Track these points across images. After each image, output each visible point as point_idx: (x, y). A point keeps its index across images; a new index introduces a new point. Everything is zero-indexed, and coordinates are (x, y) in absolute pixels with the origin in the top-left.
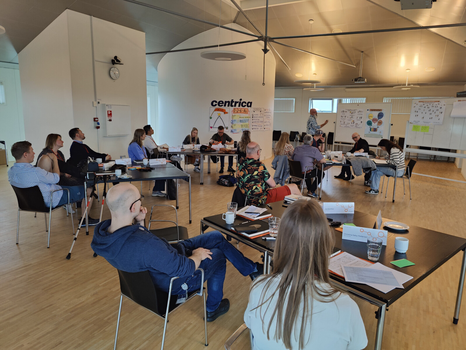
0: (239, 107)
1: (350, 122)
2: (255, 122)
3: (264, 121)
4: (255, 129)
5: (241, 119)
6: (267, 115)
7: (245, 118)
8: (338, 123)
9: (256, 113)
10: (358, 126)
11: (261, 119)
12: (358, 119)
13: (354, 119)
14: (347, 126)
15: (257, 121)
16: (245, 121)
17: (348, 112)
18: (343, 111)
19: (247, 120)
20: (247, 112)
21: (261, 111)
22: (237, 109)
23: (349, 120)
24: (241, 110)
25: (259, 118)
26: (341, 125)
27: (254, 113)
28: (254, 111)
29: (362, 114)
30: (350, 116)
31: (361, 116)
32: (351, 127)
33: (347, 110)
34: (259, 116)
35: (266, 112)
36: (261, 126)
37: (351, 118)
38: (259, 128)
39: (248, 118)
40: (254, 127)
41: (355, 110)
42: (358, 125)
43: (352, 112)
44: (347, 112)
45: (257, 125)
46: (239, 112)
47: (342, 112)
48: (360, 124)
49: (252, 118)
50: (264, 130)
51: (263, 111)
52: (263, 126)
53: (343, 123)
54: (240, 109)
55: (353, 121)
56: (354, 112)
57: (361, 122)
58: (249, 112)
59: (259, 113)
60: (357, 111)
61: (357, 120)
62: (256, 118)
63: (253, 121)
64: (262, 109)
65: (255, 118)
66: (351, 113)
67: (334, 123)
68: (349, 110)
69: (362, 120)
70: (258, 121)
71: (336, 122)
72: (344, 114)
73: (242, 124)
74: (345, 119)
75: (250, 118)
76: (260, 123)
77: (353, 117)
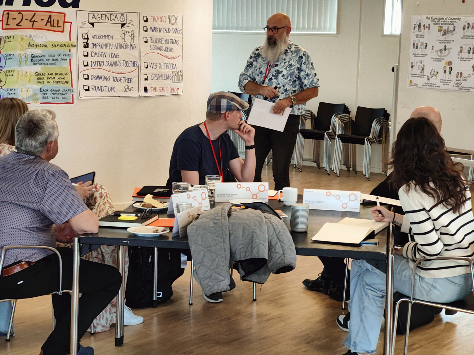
0: (26, 8)
1: (440, 66)
2: (100, 63)
3: (143, 59)
4: (99, 89)
5: (37, 51)
6: (157, 40)
7: (54, 46)
8: (405, 72)
9: (100, 29)
10: (464, 84)
11: (124, 55)
13: (453, 56)
14: (432, 81)
15: (108, 59)
16: (51, 58)
17: (435, 28)
18: (419, 26)
19: (63, 57)
20: (61, 24)
21: (123, 25)
22: (20, 12)
23: (436, 60)
24: (34, 19)
25: (114, 51)
26: (415, 80)
27: (92, 32)
28: (92, 24)
30: (441, 42)
31: (471, 43)
32: (441, 85)
34: (117, 40)
35: (153, 29)
36: (129, 80)
37: (441, 51)
38: (120, 86)
39: (65, 50)
40: (90, 83)
41: (452, 21)
42: (465, 80)
43: (445, 27)
44: (429, 27)
45: (106, 74)
46: (25, 23)
47: (417, 28)
48: (469, 76)
49: (82, 49)
50: (144, 94)
51: (135, 23)
52: (135, 80)
53: (418, 72)
54: (29, 15)
55: (450, 63)
56: (451, 27)
58: (67, 25)
59: (115, 30)
60: (459, 25)
61: (462, 59)
62: (104, 50)
63: (89, 59)
64: (132, 18)
65: (97, 50)
66: (442, 33)
67: (393, 69)
68: (436, 21)
70: (114, 59)
71: (398, 66)
72: (422, 36)
73: (38, 68)
74: (423, 56)
75: (73, 50)
76: (122, 68)
77: (448, 46)
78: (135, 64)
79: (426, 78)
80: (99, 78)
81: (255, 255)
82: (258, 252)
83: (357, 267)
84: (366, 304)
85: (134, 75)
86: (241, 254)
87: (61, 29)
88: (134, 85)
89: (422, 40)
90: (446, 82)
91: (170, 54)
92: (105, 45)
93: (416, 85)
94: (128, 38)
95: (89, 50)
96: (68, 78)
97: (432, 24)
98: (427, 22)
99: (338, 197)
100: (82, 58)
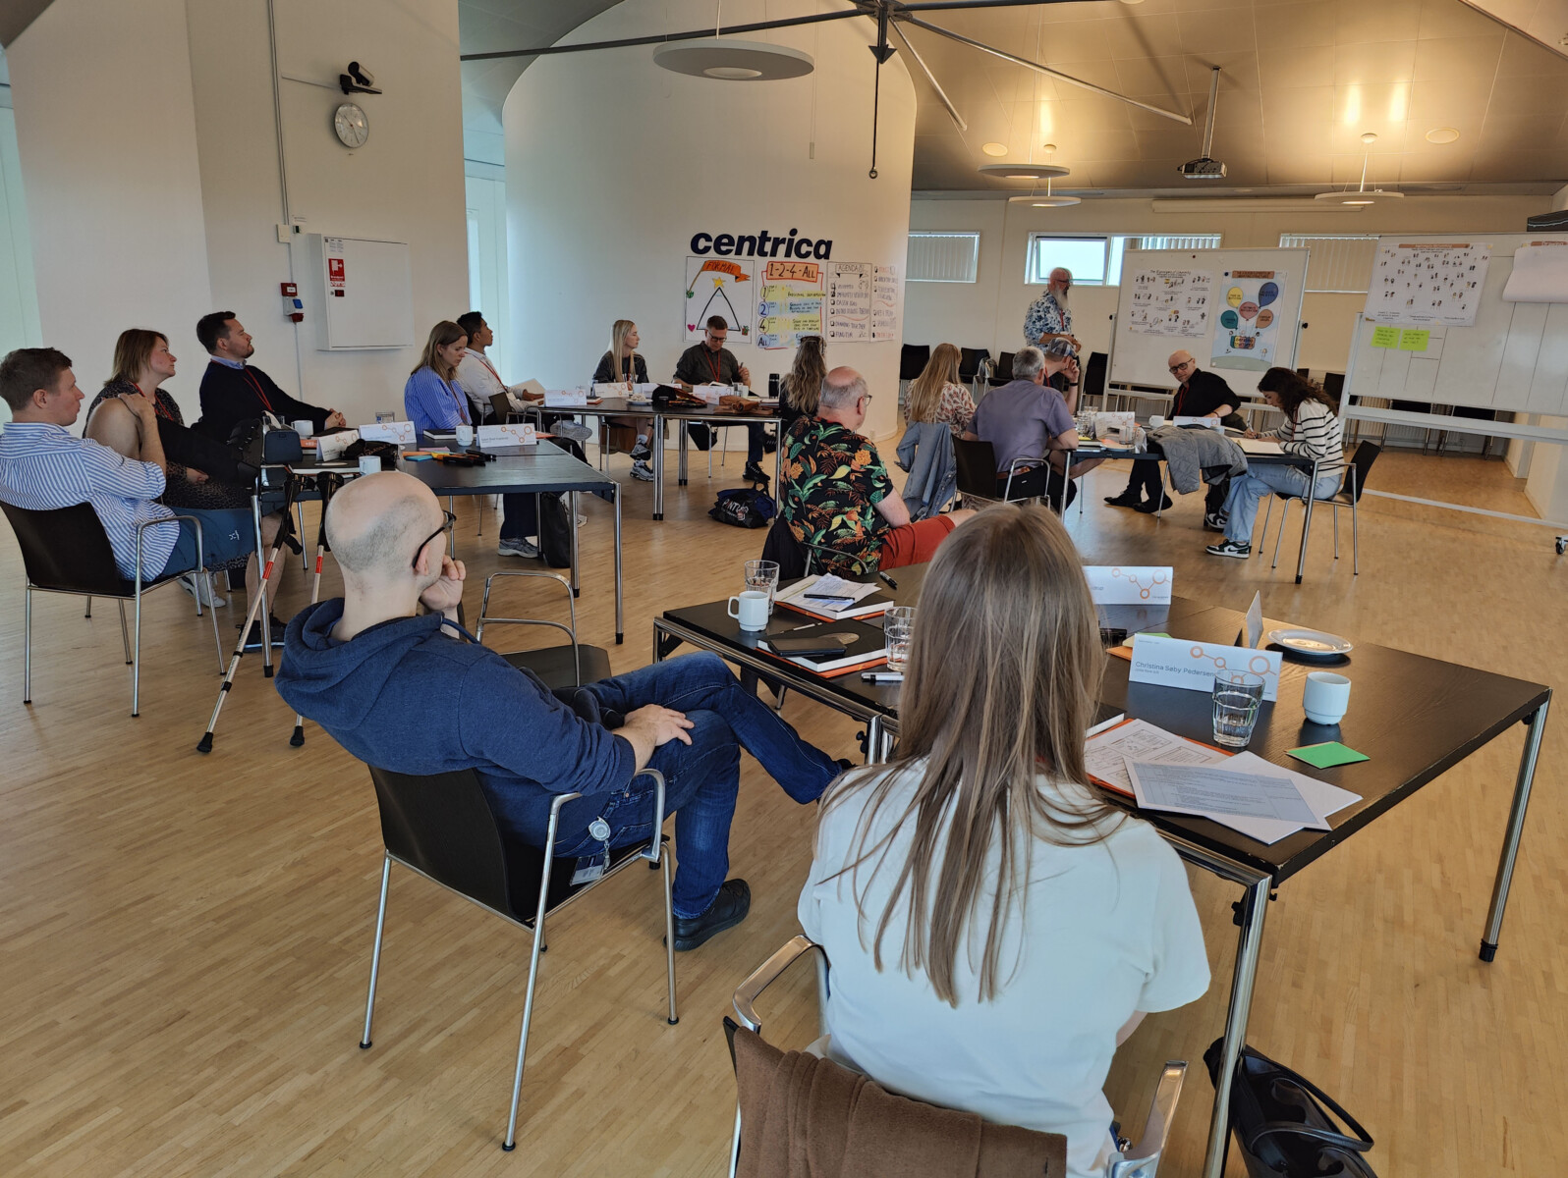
0: (788, 259)
1: (1165, 315)
2: (843, 311)
3: (873, 307)
4: (841, 335)
5: (795, 300)
6: (883, 289)
7: (809, 295)
8: (1124, 320)
9: (845, 279)
10: (1191, 331)
11: (862, 303)
12: (1193, 304)
13: (1180, 304)
14: (1155, 328)
15: (848, 307)
16: (806, 307)
17: (1160, 281)
18: (1143, 278)
19: (815, 305)
20: (815, 275)
21: (861, 275)
22: (782, 263)
23: (1160, 309)
24: (794, 269)
25: (854, 300)
26: (1134, 327)
27: (839, 281)
28: (839, 274)
29: (1204, 289)
30: (1166, 293)
31: (1200, 294)
32: (1166, 331)
33: (1155, 275)
34: (856, 289)
35: (881, 279)
36: (862, 326)
37: (1167, 301)
38: (856, 332)
39: (817, 298)
40: (834, 329)
41: (1181, 274)
42: (1192, 327)
43: (1172, 280)
44: (1154, 280)
45: (846, 320)
46: (787, 274)
47: (1140, 280)
48: (1197, 323)
49: (830, 297)
50: (873, 339)
51: (869, 274)
52: (867, 327)
53: (1140, 320)
54: (789, 266)
55: (1176, 312)
56: (1180, 280)
57: (1203, 316)
58: (820, 276)
59: (854, 279)
60: (1188, 279)
61: (1190, 309)
62: (846, 299)
63: (835, 307)
64: (867, 268)
65: (842, 299)
66: (1169, 285)
67: (1111, 317)
68: (1162, 274)
69: (1205, 308)
70: (853, 307)
71: (1117, 315)
72: (1146, 288)
73: (796, 316)
74: (1146, 305)
75: (824, 298)
76: (859, 316)
77: (1175, 297)
78: (868, 311)
80: (841, 324)
85: (865, 322)
87: (814, 279)
88: (866, 331)
89: (1145, 291)
90: (1171, 329)
91: (890, 302)
92: (847, 295)
93: (1137, 332)
94: (864, 287)
95: (835, 298)
96: (818, 325)
97: (1157, 277)
98: (1151, 276)
100: (830, 306)
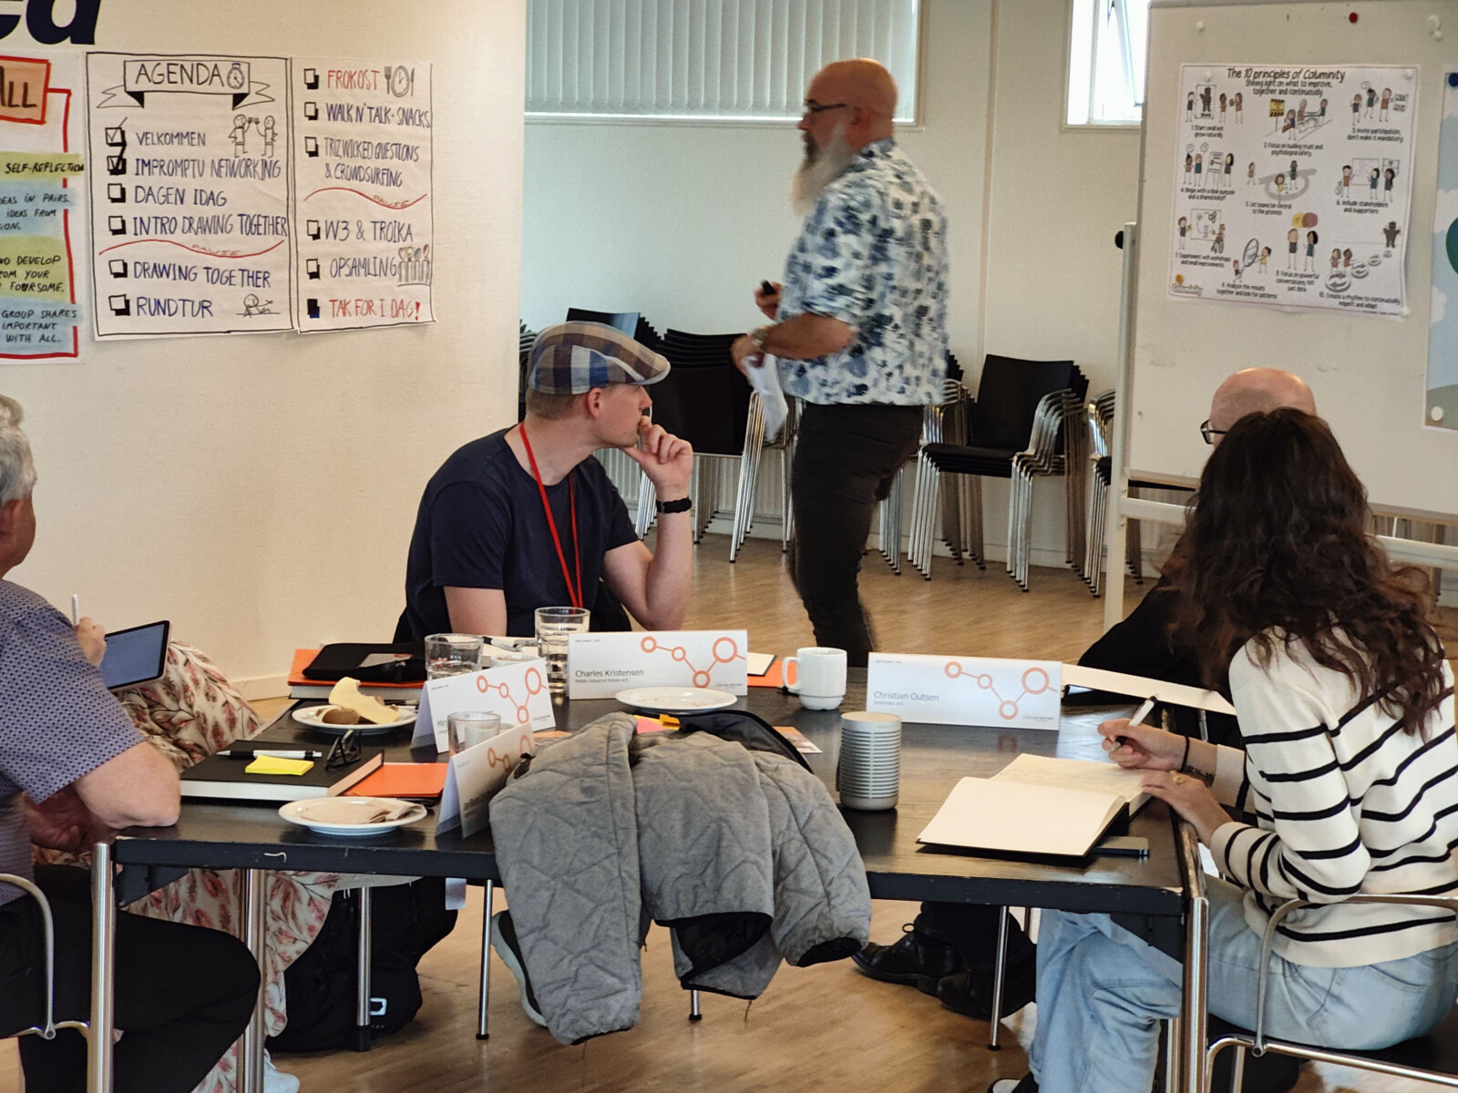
1: (1276, 230)
2: (165, 224)
3: (304, 211)
4: (160, 307)
6: (350, 148)
7: (12, 169)
8: (1159, 250)
9: (163, 112)
10: (1358, 288)
11: (245, 195)
13: (1320, 195)
14: (1251, 277)
15: (189, 209)
16: (4, 209)
17: (1258, 106)
19: (41, 204)
20: (35, 96)
21: (238, 99)
23: (1262, 209)
25: (210, 183)
26: (1193, 275)
27: (137, 120)
28: (139, 96)
29: (1390, 135)
30: (1278, 150)
34: (219, 147)
35: (336, 112)
36: (257, 278)
38: (228, 300)
39: (50, 182)
40: (132, 287)
41: (1318, 82)
42: (1360, 275)
43: (1292, 103)
45: (188, 258)
48: (1374, 262)
49: (102, 176)
50: (307, 323)
51: (278, 91)
52: (280, 277)
53: (1204, 248)
55: (1310, 220)
57: (1391, 232)
58: (56, 101)
59: (213, 115)
60: (1340, 97)
61: (1350, 206)
62: (177, 181)
63: (129, 210)
64: (266, 74)
65: (154, 180)
66: (1282, 121)
67: (1119, 240)
68: (1262, 83)
69: (1397, 207)
70: (210, 211)
71: (1136, 230)
72: (1217, 132)
74: (1220, 195)
75: (77, 182)
76: (235, 240)
77: (1303, 164)
78: (277, 225)
79: (1229, 267)
80: (160, 271)
81: (729, 902)
82: (739, 894)
83: (1061, 925)
84: (1093, 1051)
85: (273, 262)
86: (681, 897)
87: (35, 113)
88: (274, 292)
89: (1215, 144)
90: (1298, 282)
91: (390, 193)
92: (181, 166)
93: (1197, 291)
94: (254, 138)
95: (127, 180)
96: (58, 272)
97: (1248, 92)
98: (1233, 87)
99: (986, 681)
100: (104, 208)
